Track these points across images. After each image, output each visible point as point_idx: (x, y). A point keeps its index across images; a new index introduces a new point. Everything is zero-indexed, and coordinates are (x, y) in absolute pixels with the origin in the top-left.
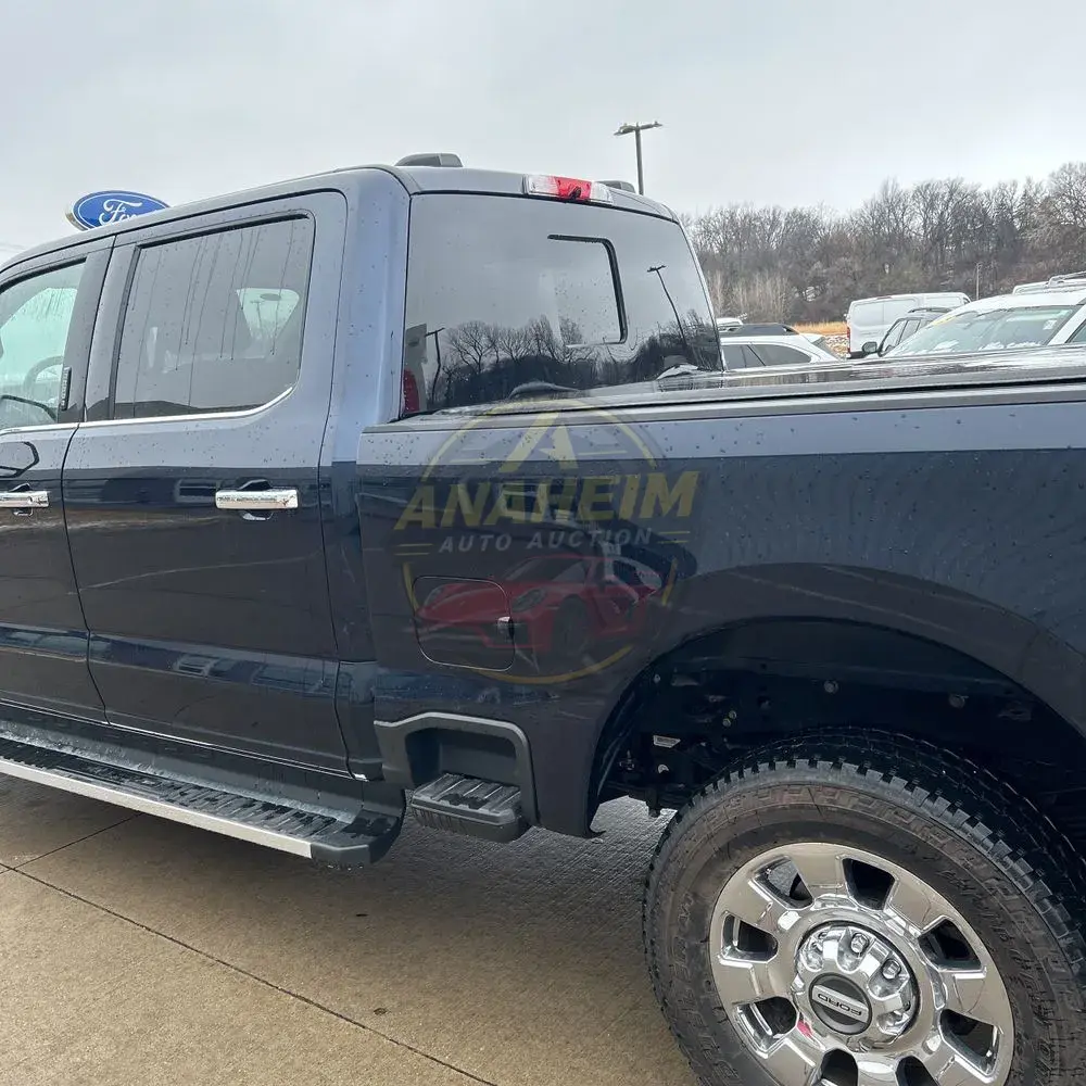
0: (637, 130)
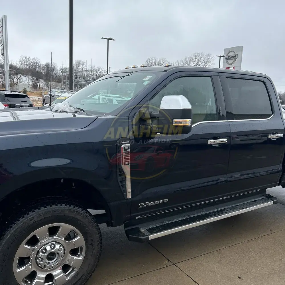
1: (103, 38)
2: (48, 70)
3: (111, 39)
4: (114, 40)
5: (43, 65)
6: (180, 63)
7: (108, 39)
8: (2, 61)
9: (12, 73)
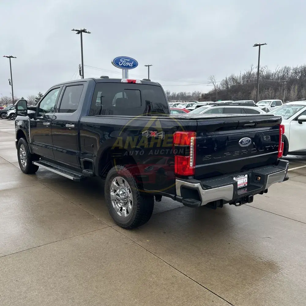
0: (260, 45)
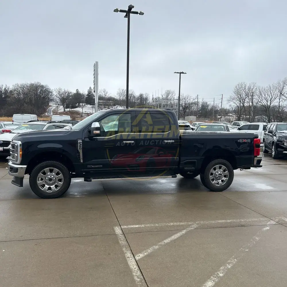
1: (175, 73)
2: (141, 100)
3: (183, 73)
4: (185, 73)
5: (138, 96)
6: (272, 87)
7: (180, 73)
8: (103, 95)
9: (111, 105)
